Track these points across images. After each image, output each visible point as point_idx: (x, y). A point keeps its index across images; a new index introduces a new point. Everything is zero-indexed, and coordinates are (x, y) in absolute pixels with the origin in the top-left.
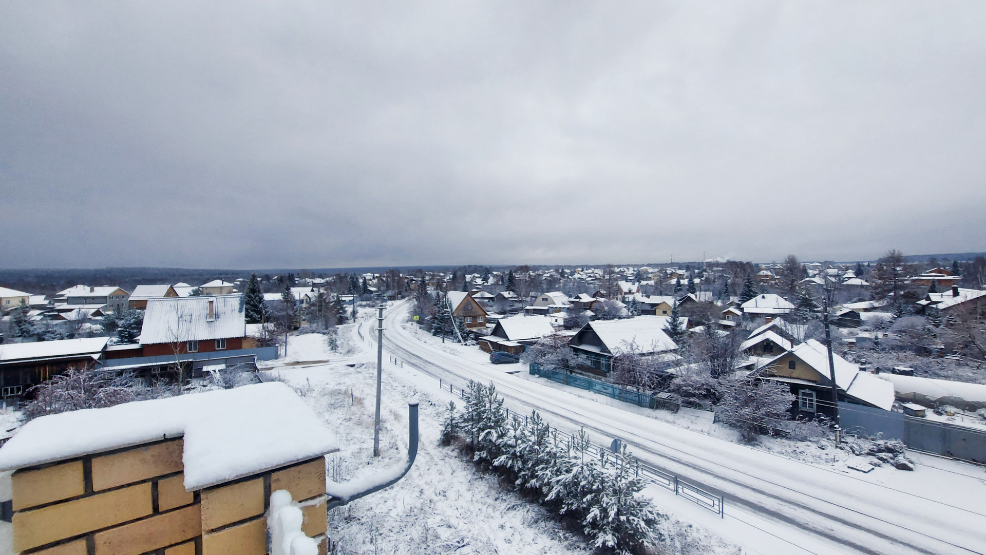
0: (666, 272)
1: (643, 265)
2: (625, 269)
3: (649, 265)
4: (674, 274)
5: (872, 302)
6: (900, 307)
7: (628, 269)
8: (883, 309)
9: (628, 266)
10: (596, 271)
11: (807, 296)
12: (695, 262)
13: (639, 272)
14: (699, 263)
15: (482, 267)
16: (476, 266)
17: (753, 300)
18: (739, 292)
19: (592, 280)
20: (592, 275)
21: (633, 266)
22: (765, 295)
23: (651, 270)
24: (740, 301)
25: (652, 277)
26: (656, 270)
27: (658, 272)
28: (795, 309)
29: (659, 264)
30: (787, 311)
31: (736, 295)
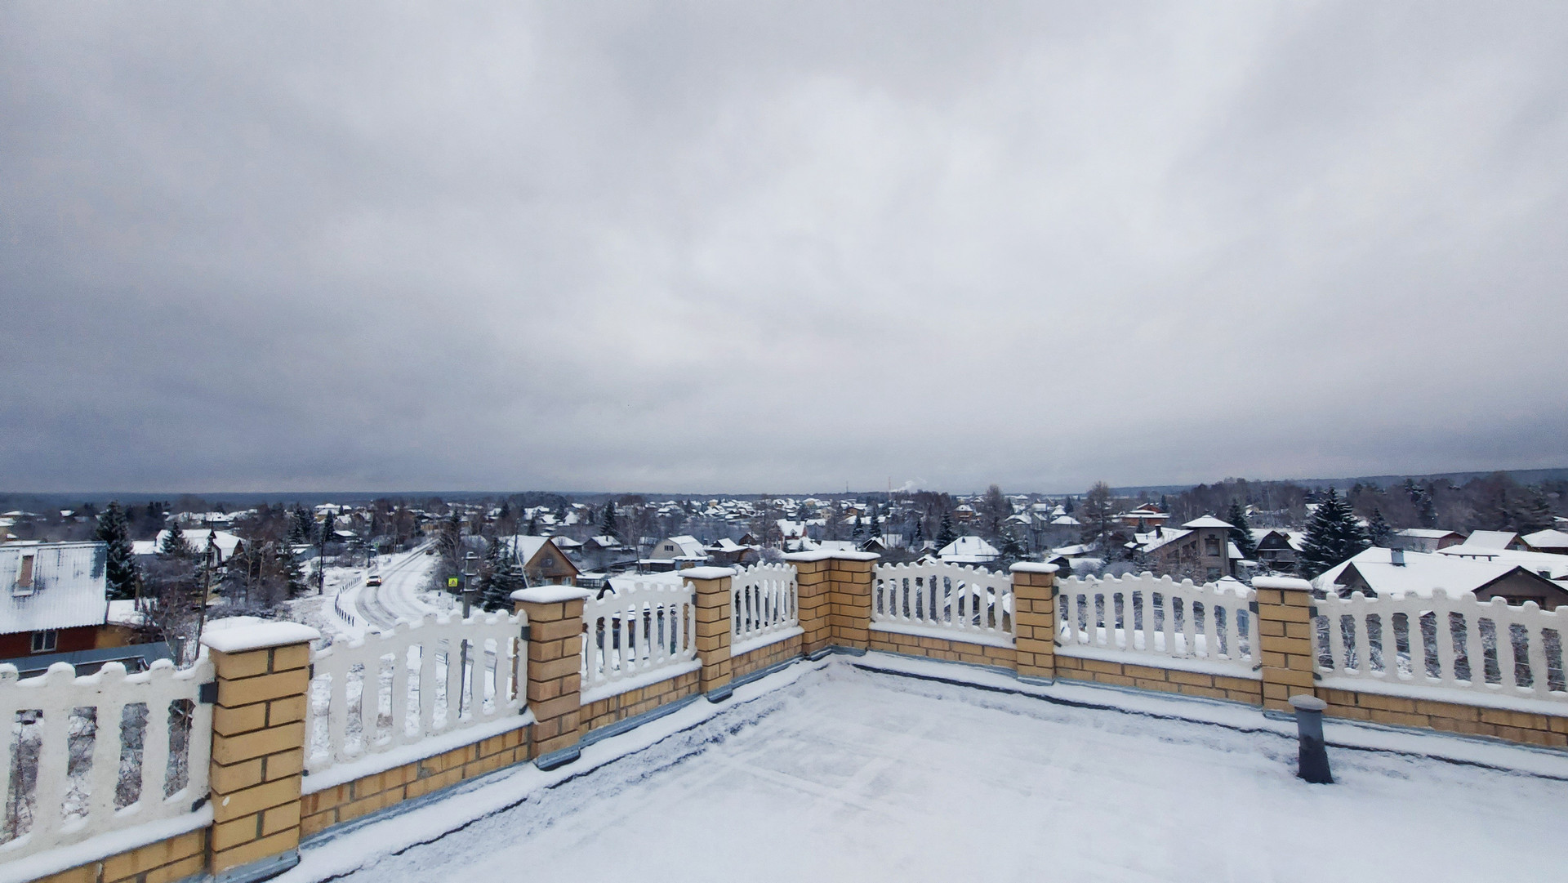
0: (840, 507)
1: (808, 496)
2: (783, 502)
3: (816, 496)
4: (851, 510)
5: (1081, 545)
6: (1108, 551)
7: (786, 501)
8: (1093, 554)
9: (786, 497)
10: (740, 504)
11: (1012, 539)
12: (877, 493)
13: (804, 505)
14: (883, 494)
15: (553, 495)
16: (542, 493)
17: (952, 544)
18: (935, 534)
19: (735, 518)
20: (735, 510)
21: (795, 497)
22: (966, 538)
23: (819, 504)
24: (936, 546)
25: (822, 514)
26: (826, 503)
27: (829, 506)
28: (999, 556)
29: (830, 495)
30: (991, 559)
31: (931, 538)
